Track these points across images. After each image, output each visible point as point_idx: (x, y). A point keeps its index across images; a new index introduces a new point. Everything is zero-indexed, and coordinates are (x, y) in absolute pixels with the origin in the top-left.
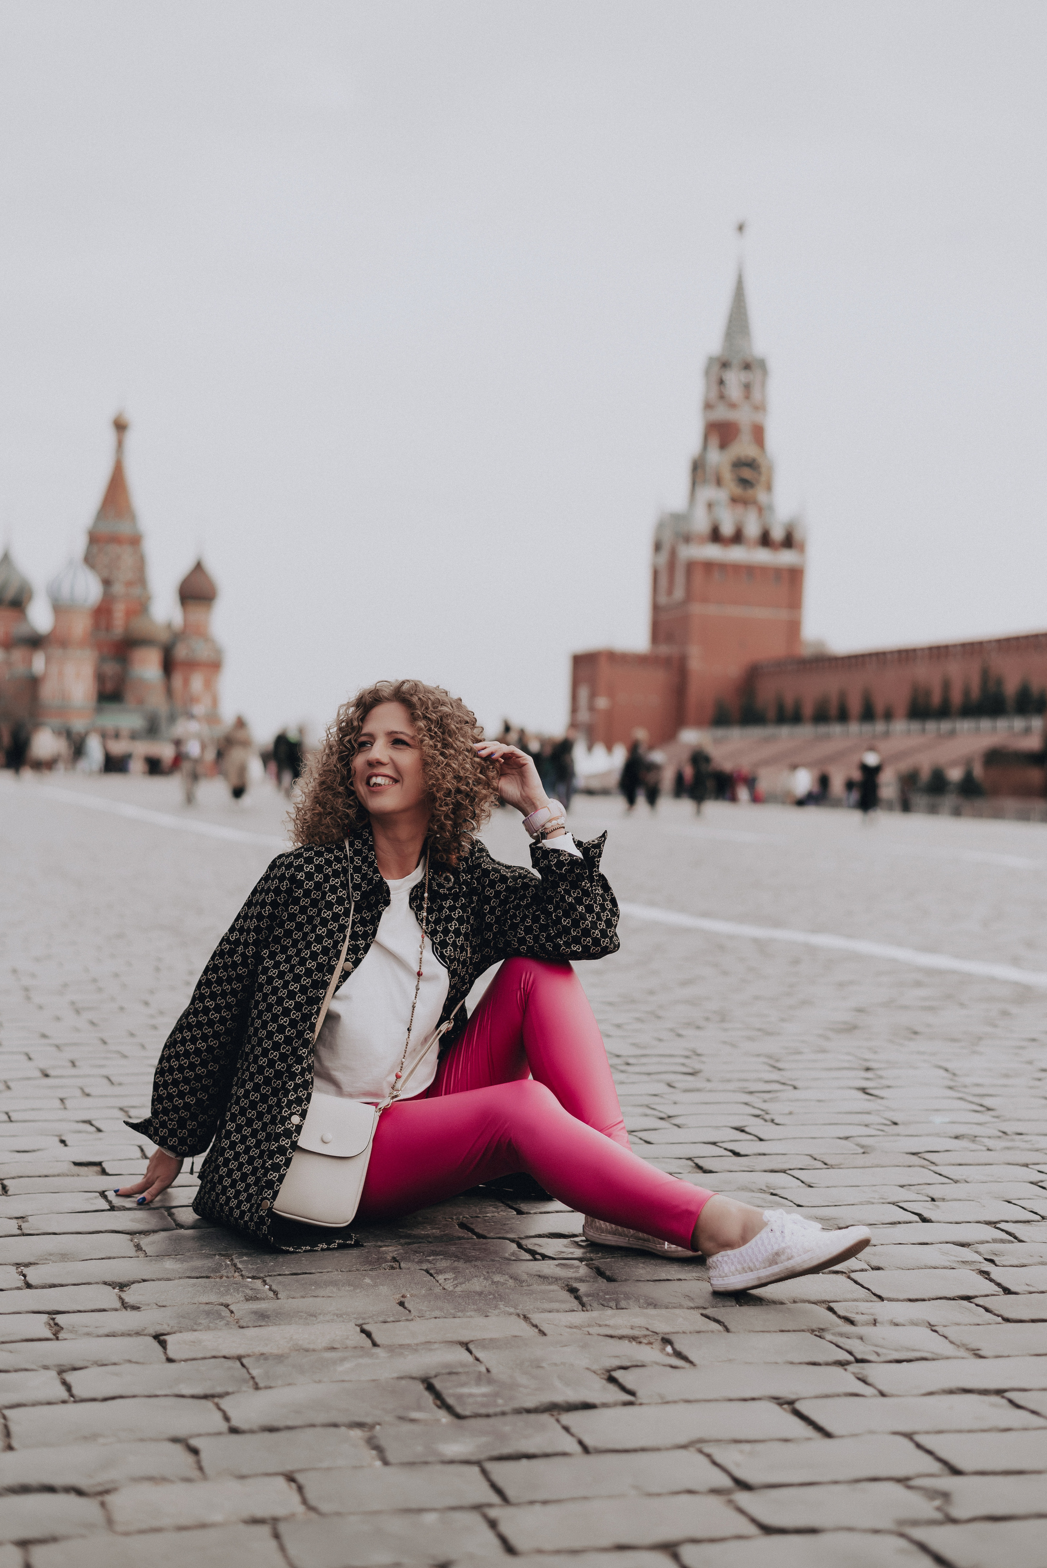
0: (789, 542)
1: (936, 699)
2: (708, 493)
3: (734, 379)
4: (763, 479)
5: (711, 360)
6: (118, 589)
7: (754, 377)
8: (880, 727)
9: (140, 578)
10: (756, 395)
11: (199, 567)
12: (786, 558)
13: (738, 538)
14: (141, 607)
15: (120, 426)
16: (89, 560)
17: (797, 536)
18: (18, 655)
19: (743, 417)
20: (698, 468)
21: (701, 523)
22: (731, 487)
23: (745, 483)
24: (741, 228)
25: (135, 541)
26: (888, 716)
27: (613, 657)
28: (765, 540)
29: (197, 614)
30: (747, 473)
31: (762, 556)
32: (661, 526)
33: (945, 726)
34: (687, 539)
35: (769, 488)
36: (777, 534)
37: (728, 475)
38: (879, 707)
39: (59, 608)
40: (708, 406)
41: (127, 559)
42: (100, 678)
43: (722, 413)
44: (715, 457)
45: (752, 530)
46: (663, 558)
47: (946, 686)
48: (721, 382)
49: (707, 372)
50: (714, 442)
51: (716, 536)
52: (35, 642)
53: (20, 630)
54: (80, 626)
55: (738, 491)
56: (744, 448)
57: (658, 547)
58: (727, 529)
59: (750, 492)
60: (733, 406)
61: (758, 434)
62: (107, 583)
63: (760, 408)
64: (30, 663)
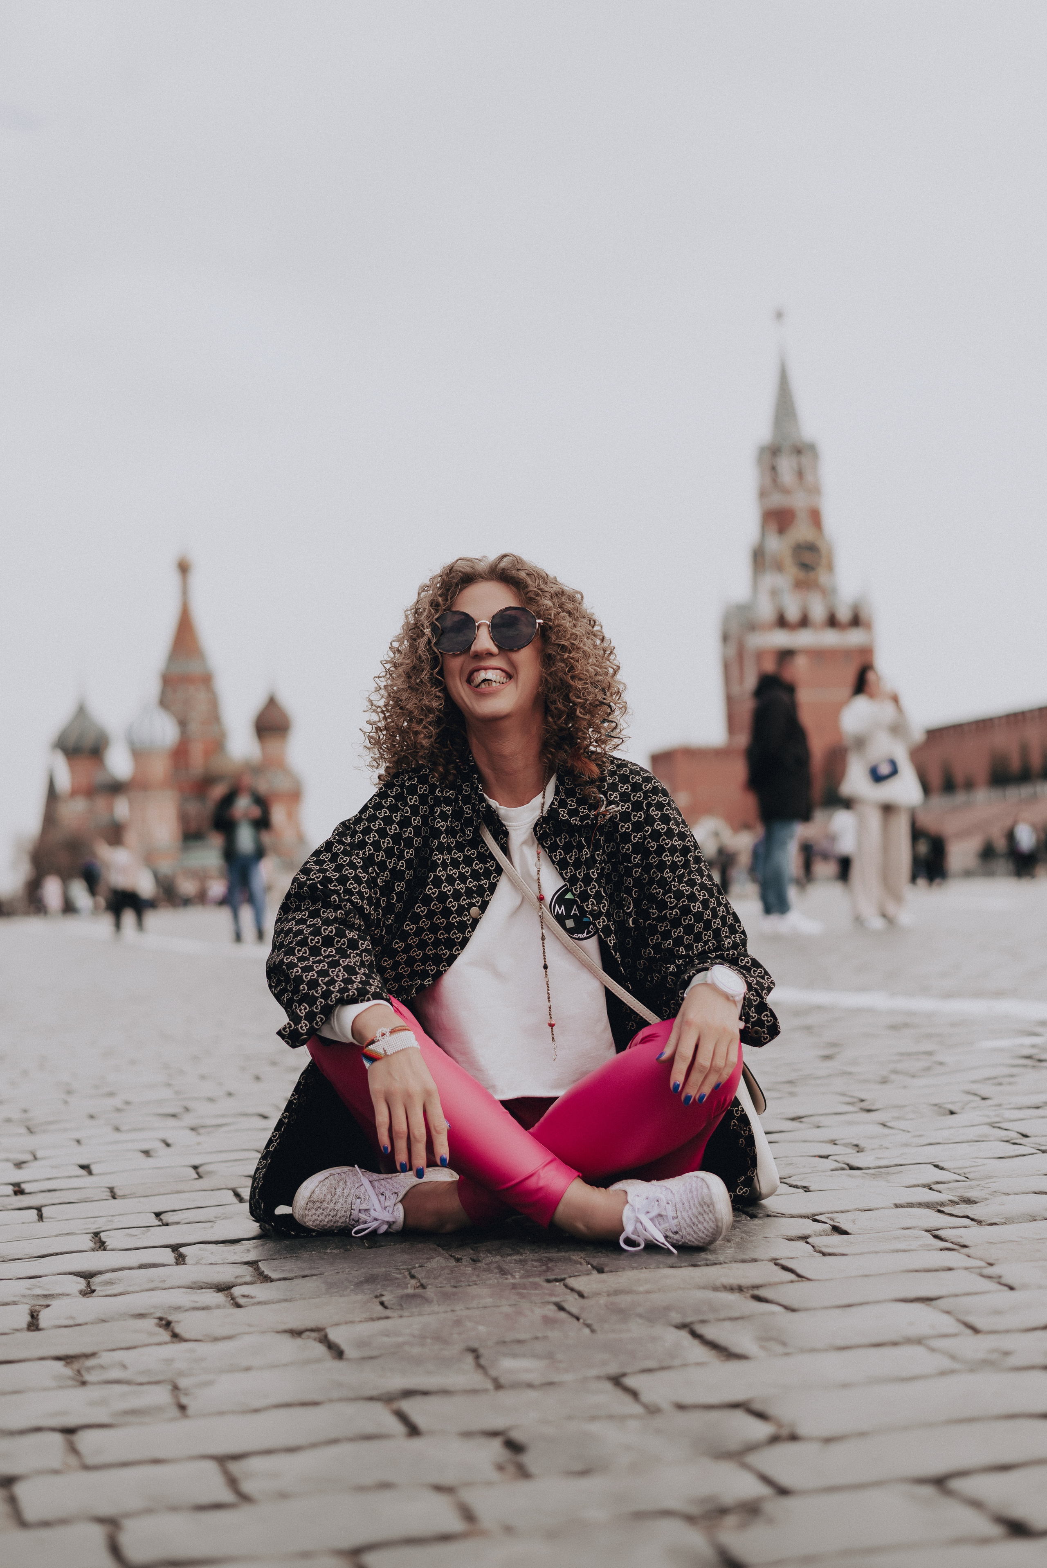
0: (856, 621)
1: (1015, 764)
2: (771, 580)
3: (786, 466)
4: (824, 561)
5: (763, 450)
6: (194, 727)
7: (805, 460)
8: (960, 798)
9: (214, 716)
10: (809, 478)
11: (272, 703)
12: (854, 638)
13: (804, 622)
14: (218, 744)
15: (184, 568)
16: (164, 703)
17: (863, 616)
18: (101, 803)
19: (799, 502)
20: (759, 558)
21: (766, 611)
22: (792, 571)
23: (806, 567)
24: (779, 315)
25: (206, 680)
26: (969, 785)
27: (690, 753)
28: (832, 622)
29: (273, 745)
30: (808, 558)
31: (830, 638)
32: (727, 619)
33: (1025, 791)
34: (752, 627)
35: (830, 568)
36: (844, 615)
37: (788, 561)
38: (959, 777)
39: (138, 753)
40: (763, 494)
41: (200, 696)
42: (184, 818)
43: (777, 500)
44: (775, 545)
45: (818, 612)
46: (732, 651)
47: (1024, 751)
48: (774, 468)
49: (760, 461)
50: (773, 527)
51: (782, 622)
52: (116, 788)
53: (99, 778)
54: (159, 768)
55: (802, 575)
56: (801, 532)
57: (725, 638)
58: (793, 614)
59: (812, 575)
60: (786, 491)
61: (815, 517)
62: (183, 723)
63: (815, 490)
64: (111, 809)
